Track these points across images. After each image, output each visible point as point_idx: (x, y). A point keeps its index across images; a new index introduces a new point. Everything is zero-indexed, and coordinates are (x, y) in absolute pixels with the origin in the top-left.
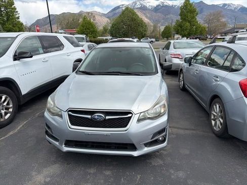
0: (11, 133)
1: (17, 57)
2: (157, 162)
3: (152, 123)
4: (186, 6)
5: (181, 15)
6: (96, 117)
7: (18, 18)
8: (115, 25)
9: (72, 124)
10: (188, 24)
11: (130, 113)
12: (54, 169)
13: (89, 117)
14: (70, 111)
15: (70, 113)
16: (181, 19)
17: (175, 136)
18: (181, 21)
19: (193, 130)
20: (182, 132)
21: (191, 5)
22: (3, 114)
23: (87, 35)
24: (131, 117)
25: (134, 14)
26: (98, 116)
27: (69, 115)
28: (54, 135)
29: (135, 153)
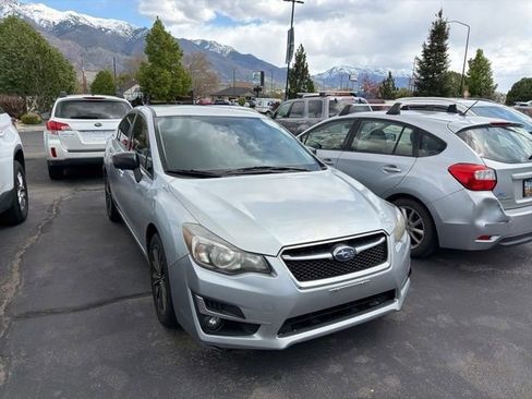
4: (157, 35)
6: (343, 253)
9: (300, 279)
10: (167, 73)
11: (382, 234)
13: (328, 255)
15: (288, 257)
18: (150, 64)
21: (167, 36)
24: (385, 243)
27: (286, 262)
28: (247, 321)
29: (395, 305)
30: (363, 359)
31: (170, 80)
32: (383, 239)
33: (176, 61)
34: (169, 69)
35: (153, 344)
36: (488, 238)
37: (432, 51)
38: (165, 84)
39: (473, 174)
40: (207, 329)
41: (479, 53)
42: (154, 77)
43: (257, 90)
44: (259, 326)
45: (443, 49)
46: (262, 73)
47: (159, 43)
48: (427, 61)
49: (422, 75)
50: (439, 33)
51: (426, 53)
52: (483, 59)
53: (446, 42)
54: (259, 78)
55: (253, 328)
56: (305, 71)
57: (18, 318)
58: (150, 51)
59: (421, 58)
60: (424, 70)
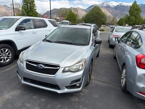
0: (7, 70)
1: (18, 29)
2: (75, 99)
3: (71, 74)
4: (133, 6)
5: (130, 11)
6: (39, 66)
7: (36, 10)
8: (87, 16)
9: (27, 69)
10: (134, 17)
11: (59, 66)
12: (17, 92)
13: (36, 65)
14: (27, 61)
15: (27, 62)
16: (129, 14)
17: (95, 85)
18: (129, 15)
19: (108, 83)
20: (100, 83)
21: (137, 6)
22: (6, 59)
23: (70, 21)
25: (100, 10)
26: (40, 66)
32: (58, 68)
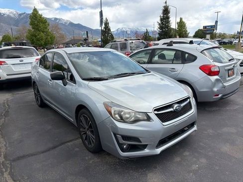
4: (35, 16)
6: (178, 108)
11: (188, 98)
13: (171, 109)
15: (156, 112)
18: (33, 30)
21: (40, 16)
28: (143, 143)
29: (195, 128)
30: (187, 153)
31: (44, 38)
32: (189, 100)
33: (46, 28)
34: (43, 32)
35: (91, 162)
36: (218, 95)
37: (164, 19)
38: (42, 39)
39: (211, 69)
40: (123, 150)
41: (181, 19)
42: (36, 36)
43: (86, 40)
44: (147, 145)
45: (168, 18)
46: (87, 32)
47: (36, 19)
48: (162, 23)
49: (161, 29)
50: (166, 11)
51: (161, 20)
52: (183, 22)
53: (169, 15)
54: (86, 34)
55: (145, 147)
56: (109, 30)
57: (14, 160)
58: (32, 24)
59: (160, 22)
60: (161, 28)
